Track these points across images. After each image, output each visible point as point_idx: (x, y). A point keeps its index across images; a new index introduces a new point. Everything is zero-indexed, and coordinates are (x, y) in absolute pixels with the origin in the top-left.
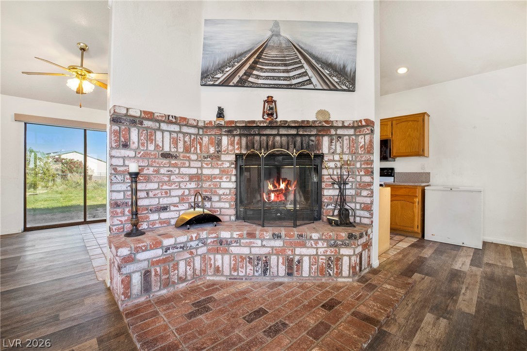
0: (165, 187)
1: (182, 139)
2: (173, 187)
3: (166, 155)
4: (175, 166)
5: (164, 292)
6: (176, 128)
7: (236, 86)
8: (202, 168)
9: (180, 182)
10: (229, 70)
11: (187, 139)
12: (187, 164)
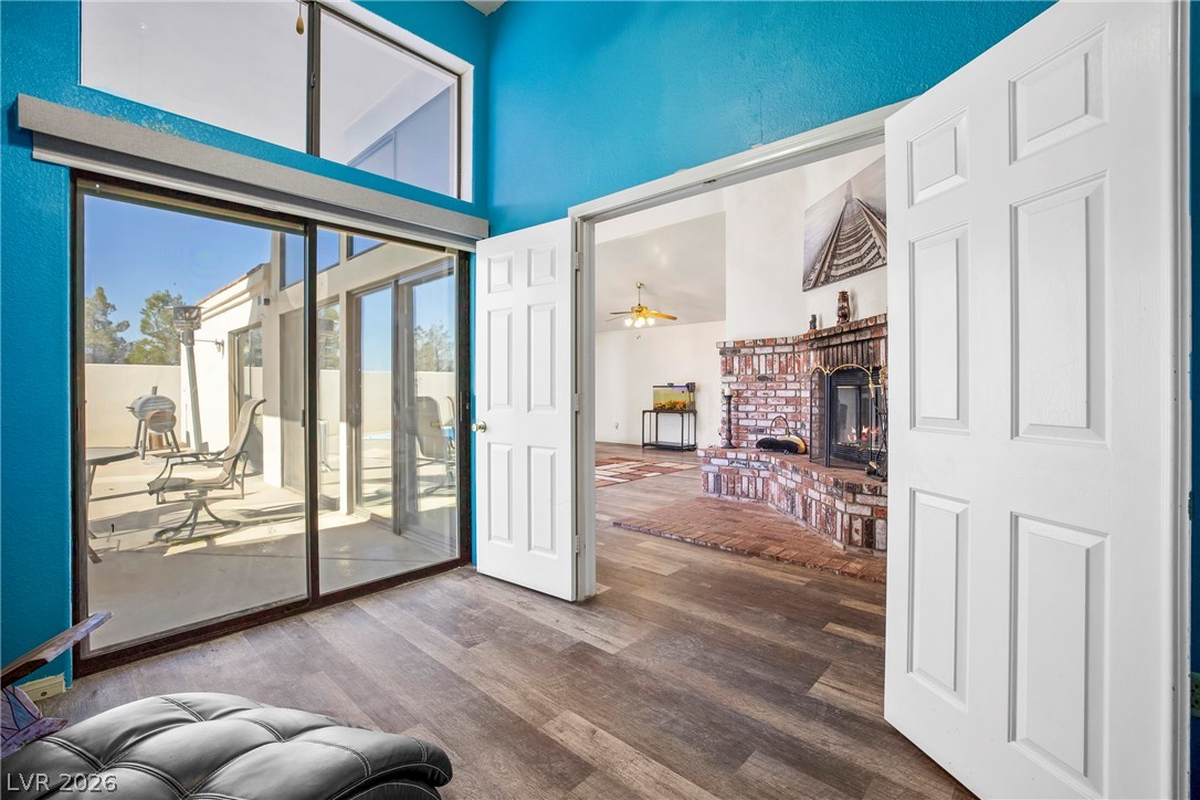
0: (761, 410)
1: (777, 359)
2: (769, 410)
3: (762, 379)
4: (772, 389)
5: (730, 498)
6: (770, 350)
7: (823, 283)
8: (800, 390)
9: (776, 406)
10: (818, 266)
11: (783, 359)
12: (784, 387)
